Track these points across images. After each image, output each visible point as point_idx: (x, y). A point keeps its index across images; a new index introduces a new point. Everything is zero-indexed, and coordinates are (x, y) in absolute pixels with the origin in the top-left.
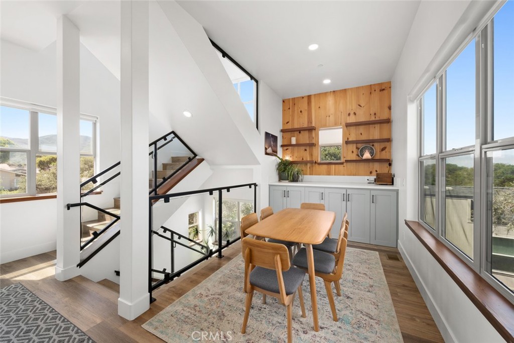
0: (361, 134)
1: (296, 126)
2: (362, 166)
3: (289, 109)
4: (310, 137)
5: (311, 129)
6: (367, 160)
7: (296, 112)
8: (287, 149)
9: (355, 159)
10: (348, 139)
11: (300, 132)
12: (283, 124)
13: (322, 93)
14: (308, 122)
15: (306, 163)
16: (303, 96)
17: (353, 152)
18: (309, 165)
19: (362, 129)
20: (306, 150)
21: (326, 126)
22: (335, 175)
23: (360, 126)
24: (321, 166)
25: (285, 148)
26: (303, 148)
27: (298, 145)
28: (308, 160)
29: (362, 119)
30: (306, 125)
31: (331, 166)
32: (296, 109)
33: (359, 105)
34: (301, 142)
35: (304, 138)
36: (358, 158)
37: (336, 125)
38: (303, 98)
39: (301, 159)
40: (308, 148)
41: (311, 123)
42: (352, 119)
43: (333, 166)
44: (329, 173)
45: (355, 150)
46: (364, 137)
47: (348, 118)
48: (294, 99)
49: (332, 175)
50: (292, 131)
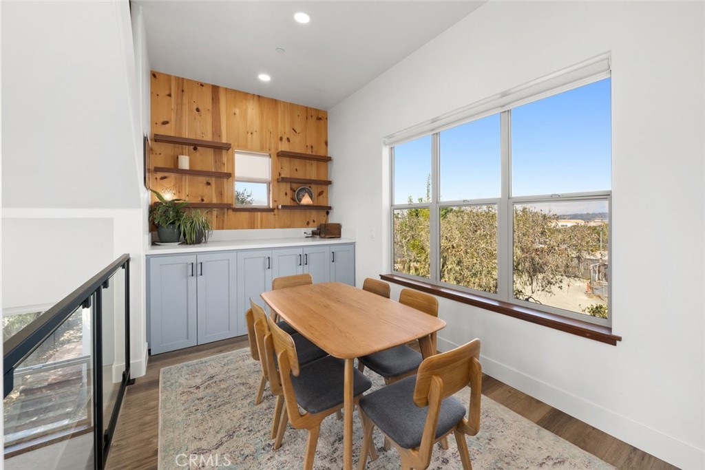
0: (297, 170)
1: (186, 134)
2: (298, 214)
3: (170, 95)
4: (218, 161)
5: (220, 148)
6: (307, 207)
7: (186, 108)
8: (163, 178)
9: (289, 204)
10: (280, 174)
11: (195, 149)
12: (154, 123)
13: (239, 92)
14: (213, 134)
15: (208, 207)
16: (203, 81)
17: (286, 194)
18: (215, 213)
19: (297, 163)
20: (208, 184)
21: (247, 149)
22: (262, 228)
23: (295, 160)
24: (238, 213)
25: (160, 175)
26: (204, 179)
27: (192, 172)
28: (214, 201)
29: (298, 149)
30: (208, 137)
31: (256, 213)
32: (186, 101)
33: (294, 129)
34: (199, 168)
35: (206, 160)
36: (293, 204)
37: (262, 149)
38: (202, 85)
39: (198, 200)
40: (213, 181)
41: (220, 136)
42: (284, 147)
43: (259, 213)
44: (252, 226)
45: (289, 192)
46: (300, 175)
47: (280, 143)
48: (180, 81)
49: (257, 228)
50: (179, 142)
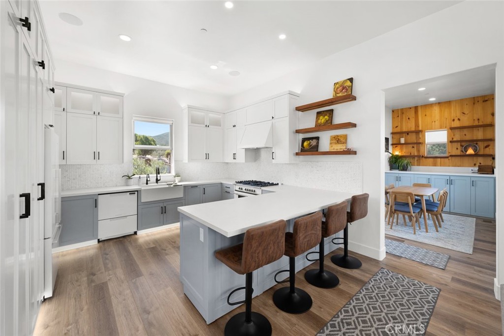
0: (465, 135)
1: (404, 129)
2: (466, 160)
3: (398, 116)
4: (418, 138)
5: (418, 132)
6: (470, 155)
7: (404, 119)
8: (396, 147)
9: (459, 154)
10: (453, 139)
11: (408, 134)
12: (393, 128)
13: (428, 105)
14: (415, 126)
15: (414, 157)
16: (411, 107)
17: (457, 149)
18: (416, 159)
19: (465, 131)
20: (413, 147)
21: (432, 129)
22: (441, 166)
23: (464, 129)
24: (427, 159)
25: (395, 146)
26: (411, 146)
27: (406, 144)
28: (416, 154)
29: (466, 124)
30: (413, 129)
31: (437, 159)
32: (404, 117)
33: (463, 113)
34: (409, 141)
35: (412, 138)
36: (462, 154)
37: (441, 127)
38: (410, 108)
39: (409, 154)
40: (415, 146)
41: (418, 127)
42: (457, 124)
43: (439, 159)
44: (435, 165)
45: (459, 147)
46: (468, 137)
47: (453, 122)
48: (402, 110)
49: (438, 166)
50: (401, 133)
